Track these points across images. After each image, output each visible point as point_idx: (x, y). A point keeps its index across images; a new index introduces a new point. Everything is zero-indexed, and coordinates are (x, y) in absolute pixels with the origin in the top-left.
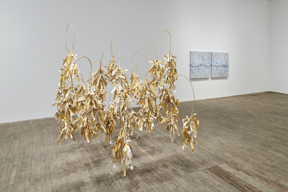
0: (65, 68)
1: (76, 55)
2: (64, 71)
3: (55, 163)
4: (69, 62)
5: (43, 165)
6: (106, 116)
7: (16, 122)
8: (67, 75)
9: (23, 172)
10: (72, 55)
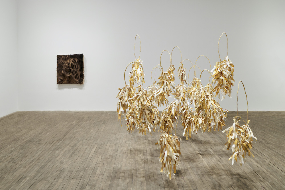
0: (134, 72)
1: (142, 61)
2: (133, 74)
3: (122, 148)
4: (136, 67)
5: (114, 148)
6: (164, 115)
7: (108, 111)
8: (135, 78)
9: (100, 149)
10: (139, 61)
